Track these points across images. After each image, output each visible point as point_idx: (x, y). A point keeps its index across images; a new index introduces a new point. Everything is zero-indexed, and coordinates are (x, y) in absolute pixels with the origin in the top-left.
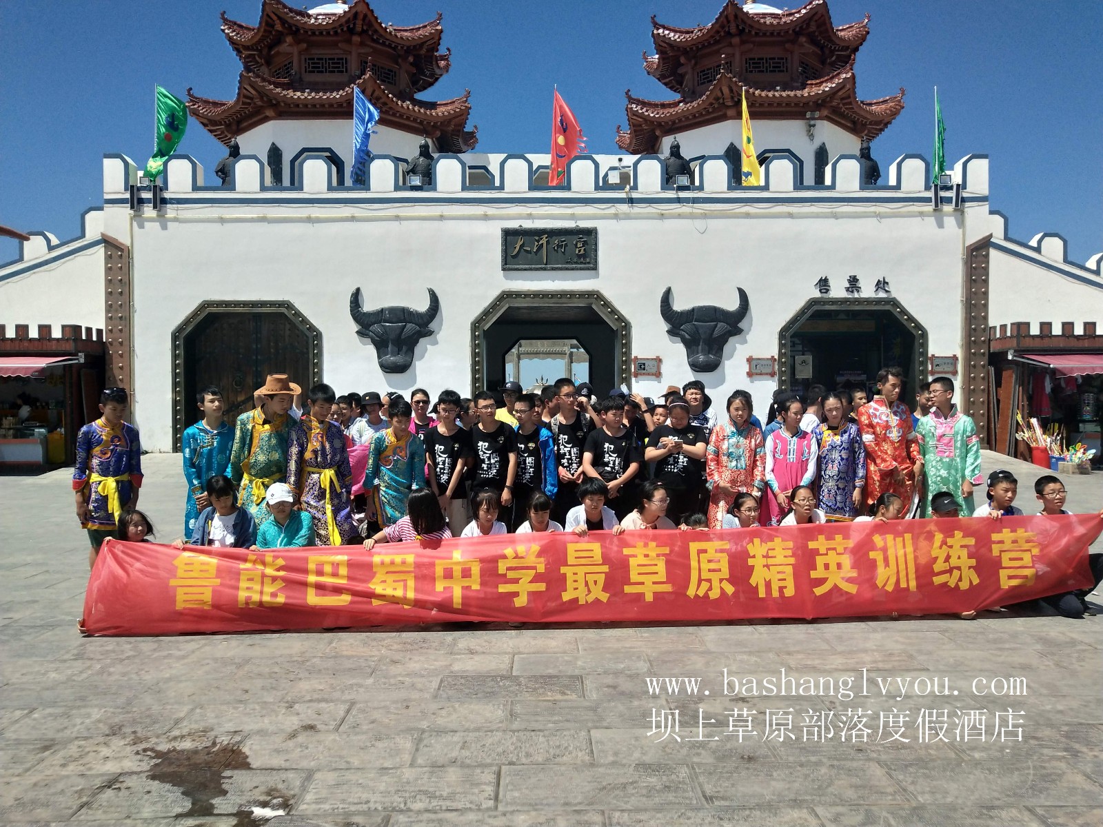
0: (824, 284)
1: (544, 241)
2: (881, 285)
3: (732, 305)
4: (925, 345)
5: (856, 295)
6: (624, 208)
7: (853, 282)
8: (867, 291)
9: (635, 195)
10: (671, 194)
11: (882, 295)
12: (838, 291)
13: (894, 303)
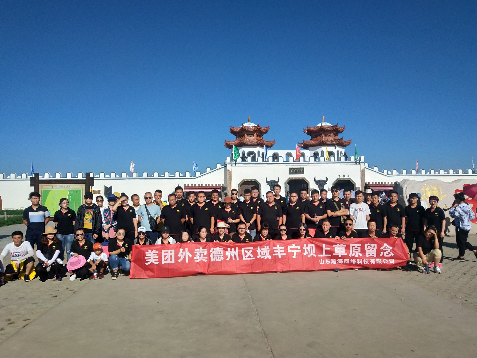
0: (339, 176)
1: (296, 170)
2: (348, 176)
3: (325, 179)
4: (355, 185)
5: (344, 178)
6: (308, 164)
7: (344, 176)
8: (346, 177)
9: (309, 162)
10: (315, 162)
11: (348, 177)
12: (341, 177)
13: (350, 179)
